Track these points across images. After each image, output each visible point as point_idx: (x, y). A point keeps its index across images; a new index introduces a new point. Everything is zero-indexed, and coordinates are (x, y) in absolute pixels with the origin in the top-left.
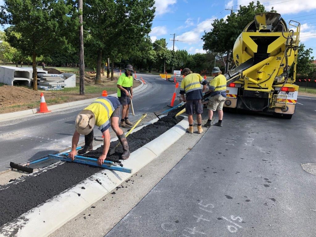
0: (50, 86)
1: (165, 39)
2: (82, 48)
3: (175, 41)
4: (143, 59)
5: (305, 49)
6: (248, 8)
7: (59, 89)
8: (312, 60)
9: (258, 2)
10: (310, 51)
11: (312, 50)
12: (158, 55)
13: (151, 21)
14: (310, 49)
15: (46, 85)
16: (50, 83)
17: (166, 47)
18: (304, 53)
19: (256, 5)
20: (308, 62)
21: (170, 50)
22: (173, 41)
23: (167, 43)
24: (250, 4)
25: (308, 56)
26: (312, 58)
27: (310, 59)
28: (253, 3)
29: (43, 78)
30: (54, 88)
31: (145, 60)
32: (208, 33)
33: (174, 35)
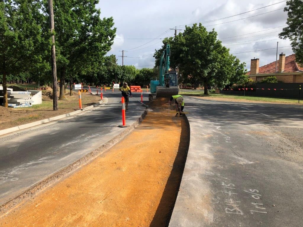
0: (18, 104)
1: (115, 56)
2: (54, 66)
3: (124, 57)
4: (93, 74)
5: (240, 63)
6: (192, 28)
7: (27, 106)
8: (246, 72)
9: (200, 24)
10: (244, 64)
11: (245, 64)
12: (109, 70)
13: (112, 40)
14: (244, 63)
15: (14, 103)
16: (18, 101)
17: (117, 62)
18: (239, 67)
19: (199, 26)
20: (243, 73)
21: (119, 65)
22: (122, 57)
23: (116, 59)
24: (194, 25)
25: (243, 69)
26: (246, 70)
27: (244, 71)
28: (196, 24)
29: (11, 95)
30: (22, 105)
31: (96, 75)
32: (159, 51)
33: (123, 51)
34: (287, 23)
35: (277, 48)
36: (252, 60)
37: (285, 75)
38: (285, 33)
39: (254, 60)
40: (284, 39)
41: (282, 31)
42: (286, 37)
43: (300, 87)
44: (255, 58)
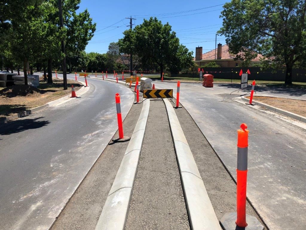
34: (223, 25)
35: (216, 41)
36: (196, 48)
37: (222, 61)
38: (222, 32)
39: (199, 48)
40: (221, 36)
41: (219, 30)
42: (222, 34)
43: (232, 71)
44: (199, 47)
